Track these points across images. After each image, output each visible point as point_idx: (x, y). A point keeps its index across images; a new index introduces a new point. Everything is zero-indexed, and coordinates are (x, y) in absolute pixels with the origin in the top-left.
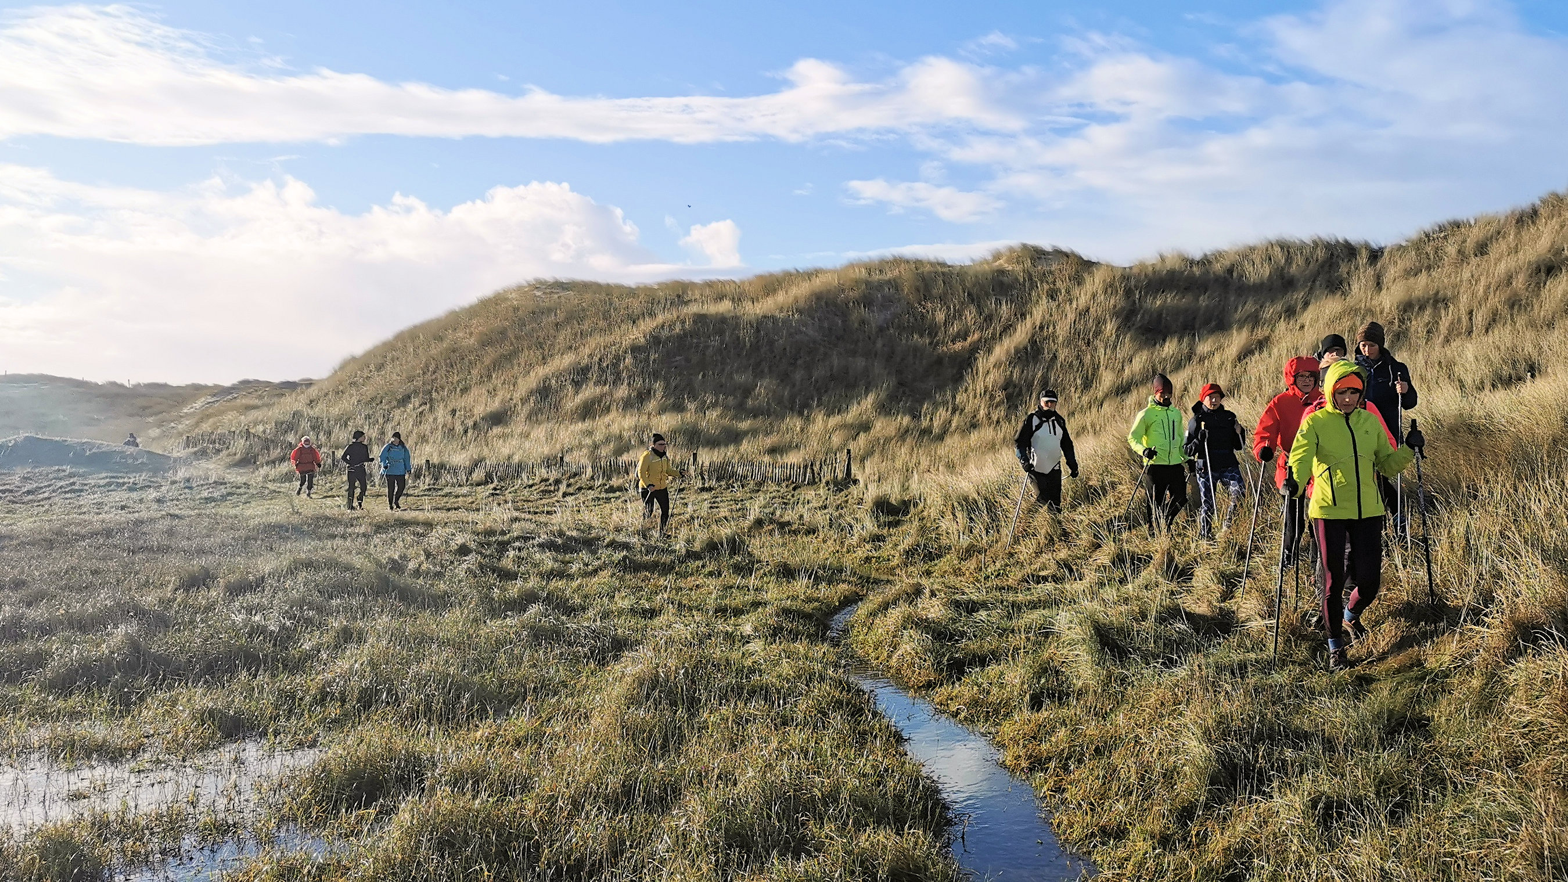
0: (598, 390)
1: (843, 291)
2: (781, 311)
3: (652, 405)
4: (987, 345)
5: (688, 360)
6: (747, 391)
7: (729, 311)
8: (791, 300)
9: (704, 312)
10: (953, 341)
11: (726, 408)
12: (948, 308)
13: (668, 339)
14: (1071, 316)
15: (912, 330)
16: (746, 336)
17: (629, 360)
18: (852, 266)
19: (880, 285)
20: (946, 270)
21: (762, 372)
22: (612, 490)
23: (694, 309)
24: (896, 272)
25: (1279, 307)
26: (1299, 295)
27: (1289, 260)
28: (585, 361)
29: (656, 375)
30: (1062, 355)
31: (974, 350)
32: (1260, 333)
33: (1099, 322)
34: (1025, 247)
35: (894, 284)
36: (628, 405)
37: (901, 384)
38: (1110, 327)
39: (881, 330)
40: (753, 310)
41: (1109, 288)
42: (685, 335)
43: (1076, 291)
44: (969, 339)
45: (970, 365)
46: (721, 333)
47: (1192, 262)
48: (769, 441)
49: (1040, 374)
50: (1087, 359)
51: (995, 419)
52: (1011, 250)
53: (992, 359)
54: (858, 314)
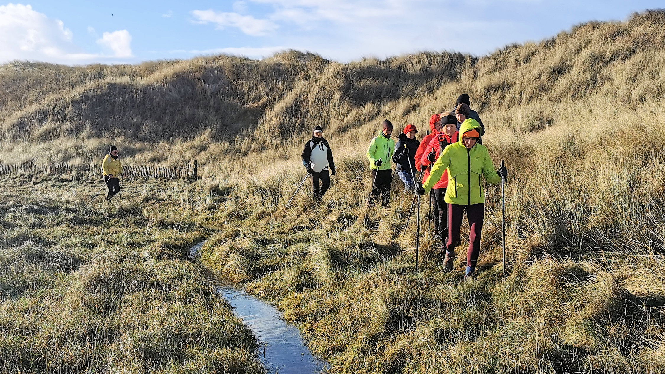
0: (53, 125)
1: (192, 72)
2: (157, 82)
3: (84, 133)
4: (271, 104)
5: (105, 109)
6: (138, 127)
7: (128, 82)
8: (163, 76)
9: (113, 82)
10: (253, 102)
11: (126, 135)
12: (250, 83)
13: (93, 96)
14: (316, 89)
15: (230, 95)
16: (138, 95)
17: (70, 108)
18: (197, 59)
19: (212, 70)
20: (249, 62)
21: (147, 116)
22: (62, 181)
23: (108, 80)
24: (221, 63)
25: (424, 87)
26: (435, 81)
27: (430, 62)
28: (46, 108)
29: (86, 117)
30: (311, 111)
31: (264, 107)
32: (415, 101)
33: (331, 93)
34: (292, 51)
35: (220, 69)
36: (70, 133)
37: (223, 125)
38: (337, 96)
39: (213, 95)
40: (142, 82)
41: (337, 74)
42: (103, 95)
43: (319, 76)
44: (261, 101)
45: (261, 115)
46: (123, 94)
47: (380, 62)
48: (150, 155)
49: (299, 120)
50: (324, 113)
51: (275, 144)
52: (285, 53)
53: (274, 112)
54: (200, 85)
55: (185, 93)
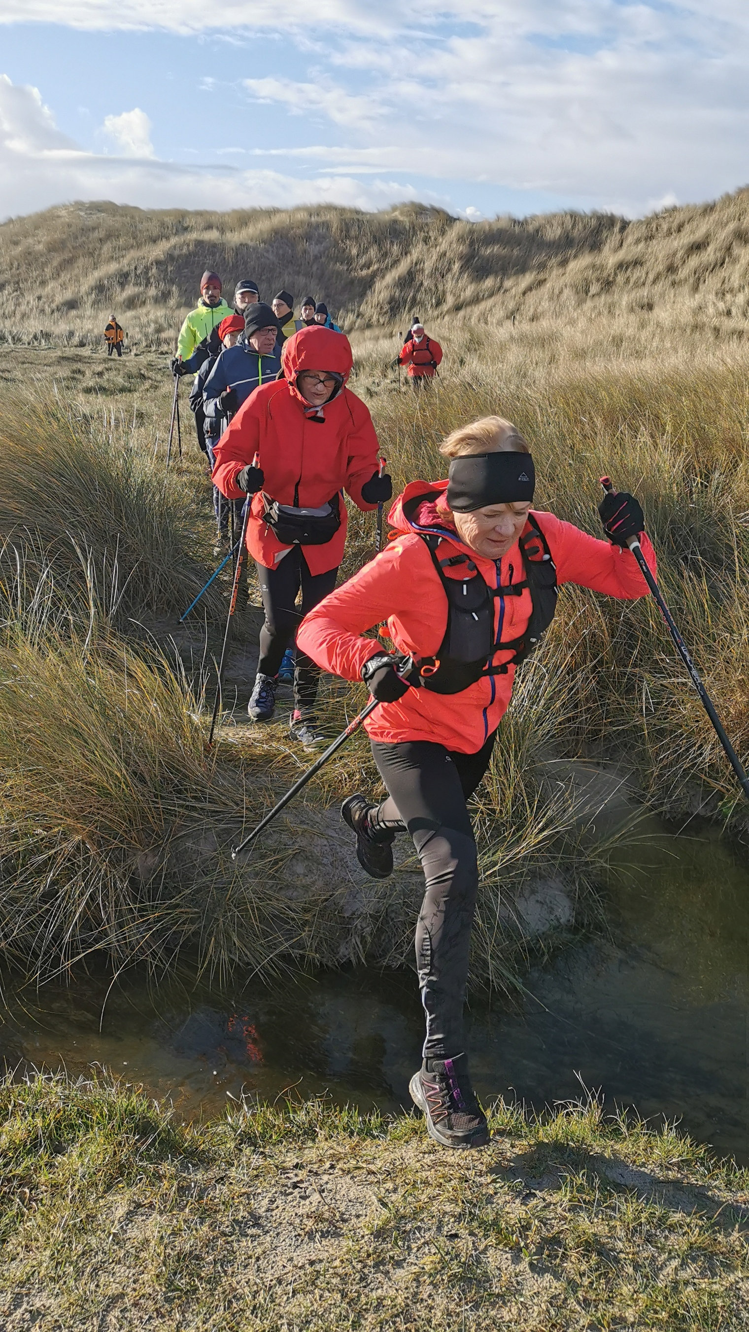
0: (136, 290)
1: (292, 228)
2: (252, 240)
3: (172, 302)
4: (381, 273)
5: (193, 273)
7: (217, 239)
8: (258, 232)
9: (201, 238)
10: (361, 269)
12: (360, 246)
13: (179, 256)
14: (434, 258)
15: (337, 260)
16: (229, 257)
17: (154, 270)
18: (298, 209)
19: (318, 226)
20: (360, 216)
23: (194, 236)
24: (328, 216)
25: (558, 259)
26: (572, 251)
27: (573, 225)
28: (126, 269)
29: (172, 282)
30: (425, 284)
31: (374, 276)
33: (451, 263)
34: (412, 203)
35: (327, 225)
36: (157, 300)
38: (456, 267)
39: (316, 258)
40: (235, 238)
41: (461, 239)
42: (190, 254)
43: (440, 240)
44: (371, 268)
45: (370, 287)
46: (214, 254)
47: (515, 222)
49: (411, 295)
50: (440, 288)
51: (382, 322)
52: (404, 205)
53: (384, 283)
54: (303, 245)
55: (283, 255)
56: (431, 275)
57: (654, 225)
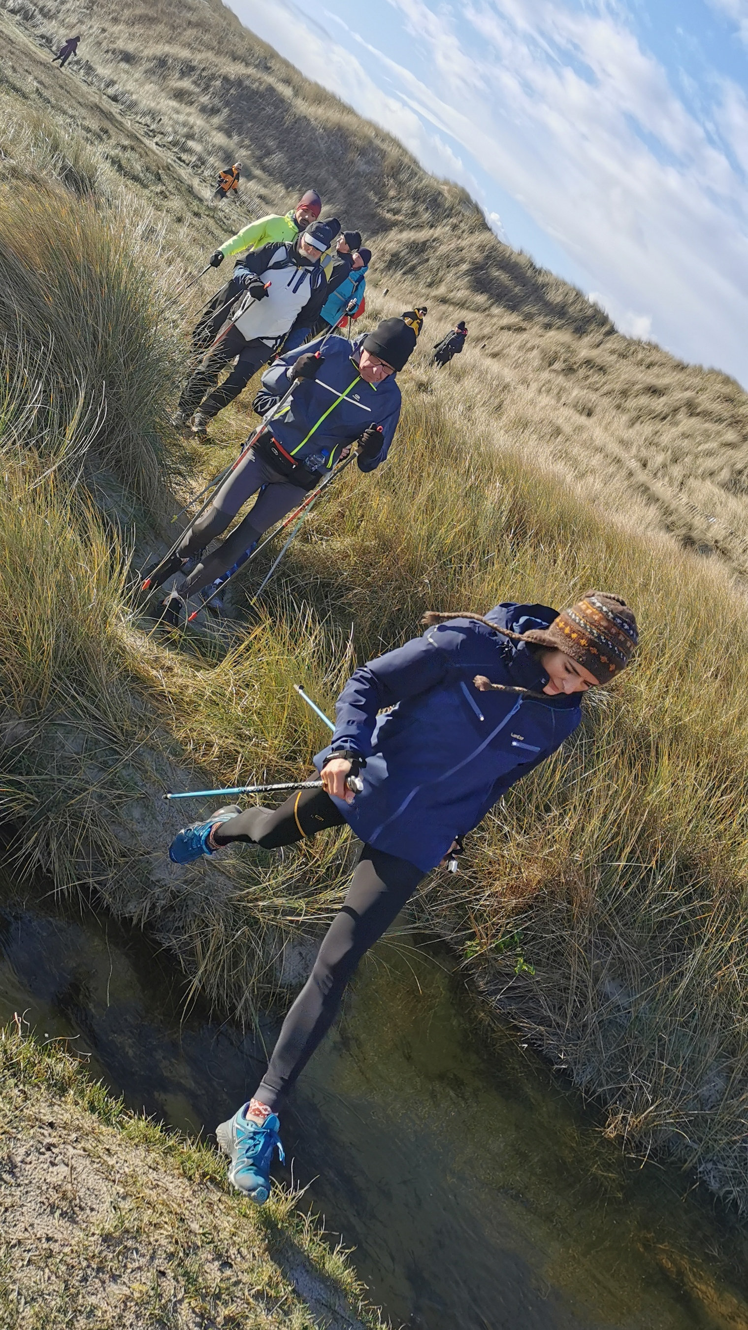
56: (439, 258)
57: (633, 348)
